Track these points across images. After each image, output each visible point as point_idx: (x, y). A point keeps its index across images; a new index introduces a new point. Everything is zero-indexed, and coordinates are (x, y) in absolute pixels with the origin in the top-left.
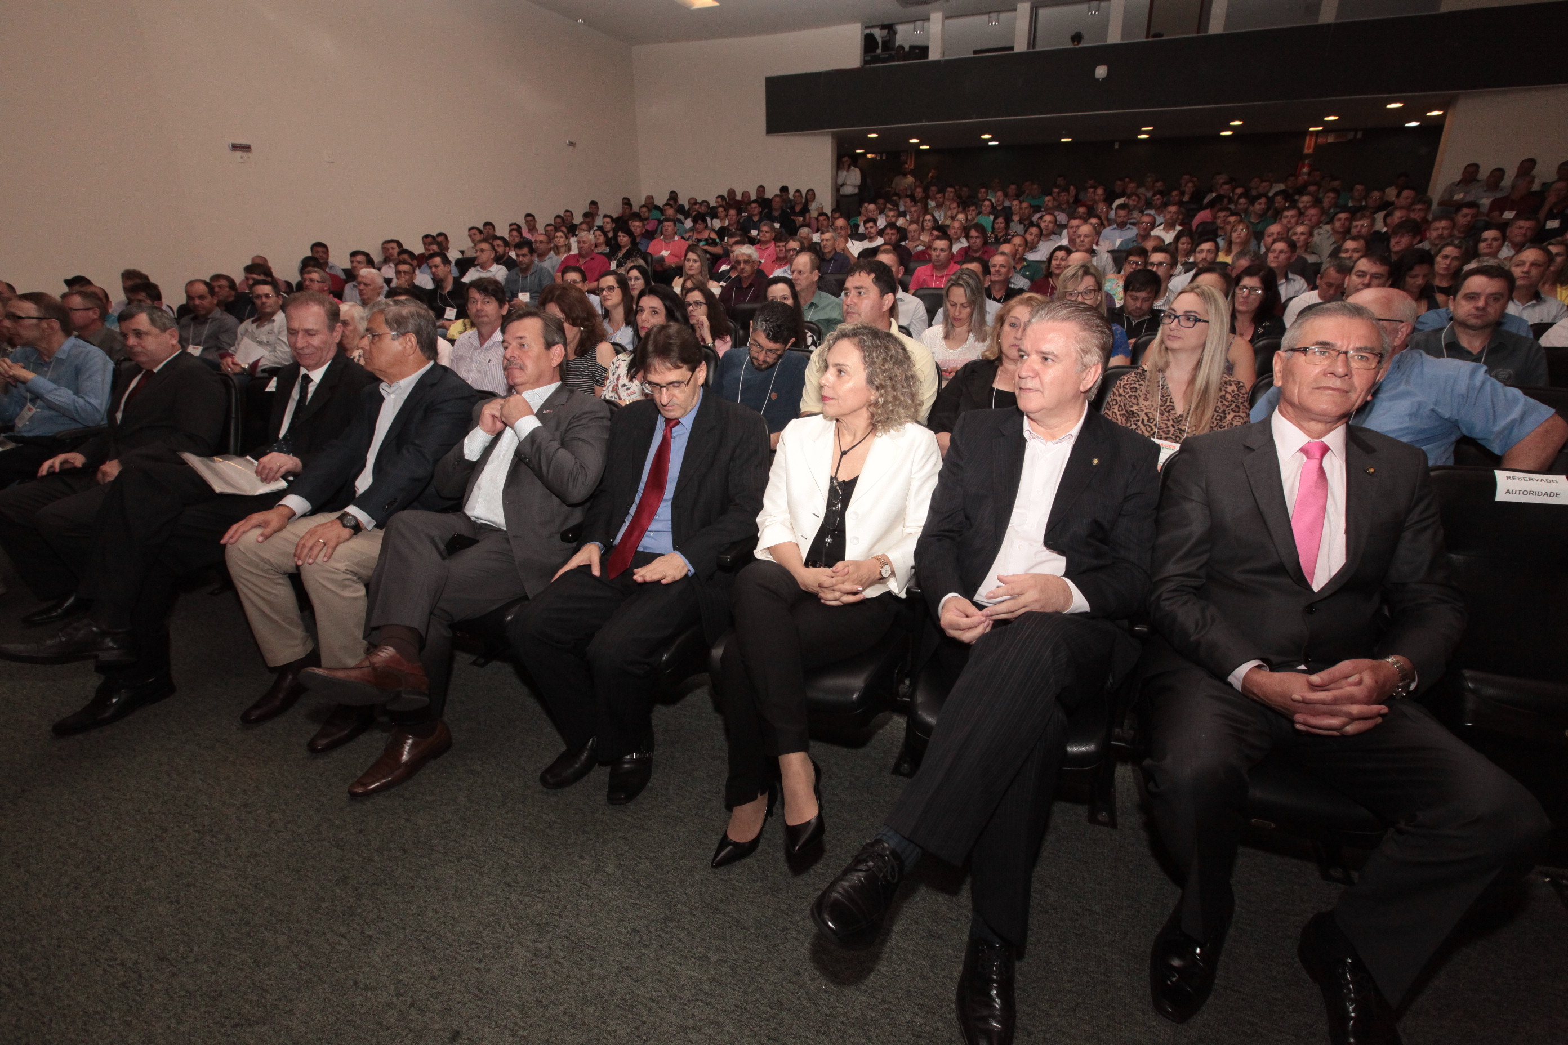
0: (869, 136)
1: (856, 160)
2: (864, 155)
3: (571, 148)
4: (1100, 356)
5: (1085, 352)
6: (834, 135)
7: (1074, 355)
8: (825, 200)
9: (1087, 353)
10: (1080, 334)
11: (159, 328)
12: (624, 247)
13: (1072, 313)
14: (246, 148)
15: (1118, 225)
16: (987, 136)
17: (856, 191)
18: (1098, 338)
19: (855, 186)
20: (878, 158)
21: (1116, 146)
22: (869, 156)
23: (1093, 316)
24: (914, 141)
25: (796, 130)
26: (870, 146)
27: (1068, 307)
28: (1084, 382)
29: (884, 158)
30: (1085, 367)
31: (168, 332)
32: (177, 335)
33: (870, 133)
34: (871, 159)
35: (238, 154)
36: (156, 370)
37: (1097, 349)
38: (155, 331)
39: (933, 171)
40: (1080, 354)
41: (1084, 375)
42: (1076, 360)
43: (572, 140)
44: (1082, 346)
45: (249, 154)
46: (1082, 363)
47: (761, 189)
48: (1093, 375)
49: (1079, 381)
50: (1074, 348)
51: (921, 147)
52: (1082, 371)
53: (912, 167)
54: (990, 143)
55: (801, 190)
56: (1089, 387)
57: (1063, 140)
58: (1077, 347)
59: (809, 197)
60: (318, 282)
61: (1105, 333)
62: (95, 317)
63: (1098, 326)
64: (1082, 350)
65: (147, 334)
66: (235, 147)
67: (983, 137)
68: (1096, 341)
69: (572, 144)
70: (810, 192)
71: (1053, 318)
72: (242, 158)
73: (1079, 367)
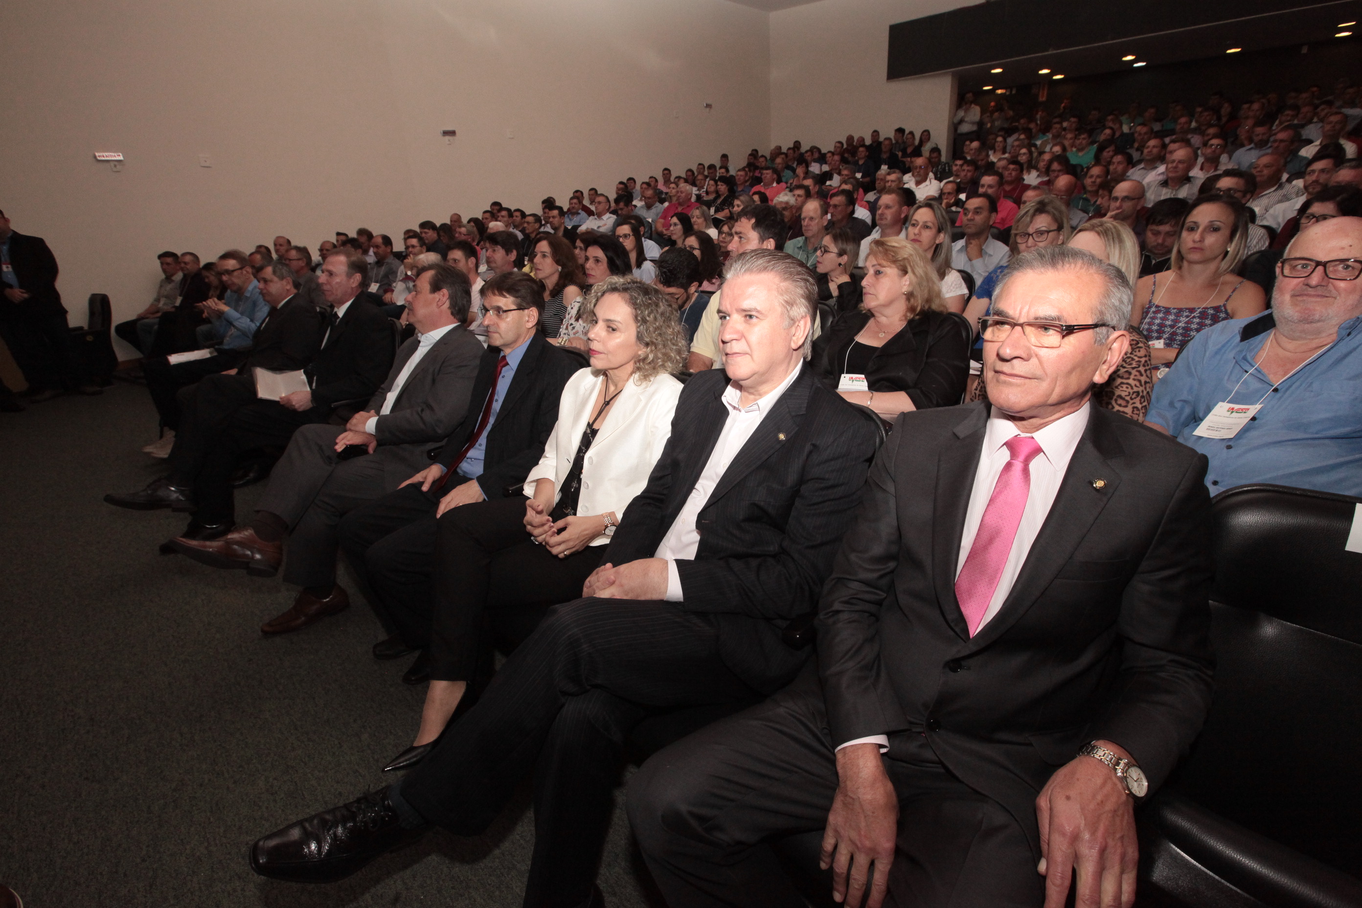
0: (993, 71)
1: (979, 97)
2: (992, 92)
3: (708, 109)
4: (806, 307)
5: (790, 304)
6: (954, 75)
7: (779, 309)
8: (941, 138)
9: (792, 305)
10: (782, 284)
11: (278, 277)
12: (723, 195)
13: (769, 262)
14: (452, 133)
15: (1256, 144)
16: (1130, 58)
17: (975, 128)
18: (801, 287)
19: (973, 123)
20: (1008, 93)
21: (1305, 50)
22: (999, 92)
23: (792, 263)
24: (1045, 71)
25: (915, 74)
26: (996, 81)
27: (764, 256)
28: (794, 338)
29: (1014, 92)
30: (793, 321)
31: (285, 280)
32: (291, 281)
33: (994, 69)
34: (1001, 94)
35: (447, 138)
36: (278, 308)
37: (803, 301)
38: (276, 279)
39: (1065, 101)
40: (785, 307)
41: (793, 330)
42: (782, 314)
43: (709, 102)
44: (786, 297)
45: (454, 137)
46: (789, 317)
47: (876, 133)
48: (802, 329)
49: (789, 338)
50: (777, 302)
51: (1055, 78)
52: (791, 326)
53: (1044, 99)
54: (1135, 65)
55: (915, 133)
56: (800, 343)
57: (1229, 51)
58: (781, 299)
59: (923, 138)
60: (464, 235)
61: (807, 281)
62: (303, 265)
63: (798, 274)
64: (787, 302)
65: (271, 281)
66: (446, 133)
67: (1125, 59)
68: (800, 291)
69: (708, 106)
70: (925, 133)
71: (749, 270)
72: (449, 140)
73: (786, 322)
